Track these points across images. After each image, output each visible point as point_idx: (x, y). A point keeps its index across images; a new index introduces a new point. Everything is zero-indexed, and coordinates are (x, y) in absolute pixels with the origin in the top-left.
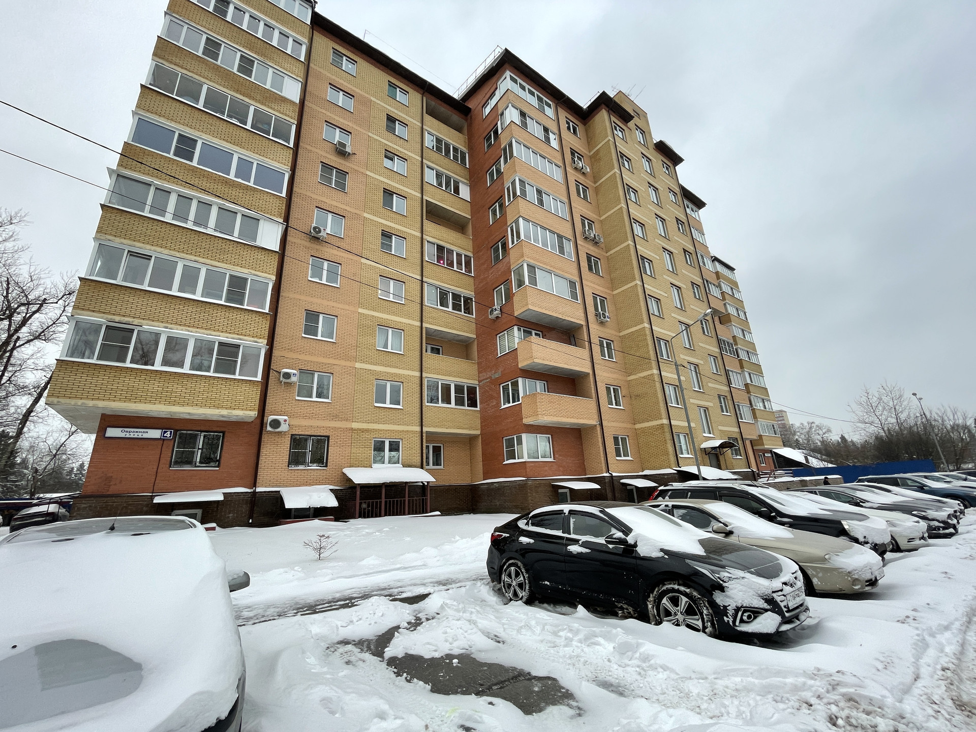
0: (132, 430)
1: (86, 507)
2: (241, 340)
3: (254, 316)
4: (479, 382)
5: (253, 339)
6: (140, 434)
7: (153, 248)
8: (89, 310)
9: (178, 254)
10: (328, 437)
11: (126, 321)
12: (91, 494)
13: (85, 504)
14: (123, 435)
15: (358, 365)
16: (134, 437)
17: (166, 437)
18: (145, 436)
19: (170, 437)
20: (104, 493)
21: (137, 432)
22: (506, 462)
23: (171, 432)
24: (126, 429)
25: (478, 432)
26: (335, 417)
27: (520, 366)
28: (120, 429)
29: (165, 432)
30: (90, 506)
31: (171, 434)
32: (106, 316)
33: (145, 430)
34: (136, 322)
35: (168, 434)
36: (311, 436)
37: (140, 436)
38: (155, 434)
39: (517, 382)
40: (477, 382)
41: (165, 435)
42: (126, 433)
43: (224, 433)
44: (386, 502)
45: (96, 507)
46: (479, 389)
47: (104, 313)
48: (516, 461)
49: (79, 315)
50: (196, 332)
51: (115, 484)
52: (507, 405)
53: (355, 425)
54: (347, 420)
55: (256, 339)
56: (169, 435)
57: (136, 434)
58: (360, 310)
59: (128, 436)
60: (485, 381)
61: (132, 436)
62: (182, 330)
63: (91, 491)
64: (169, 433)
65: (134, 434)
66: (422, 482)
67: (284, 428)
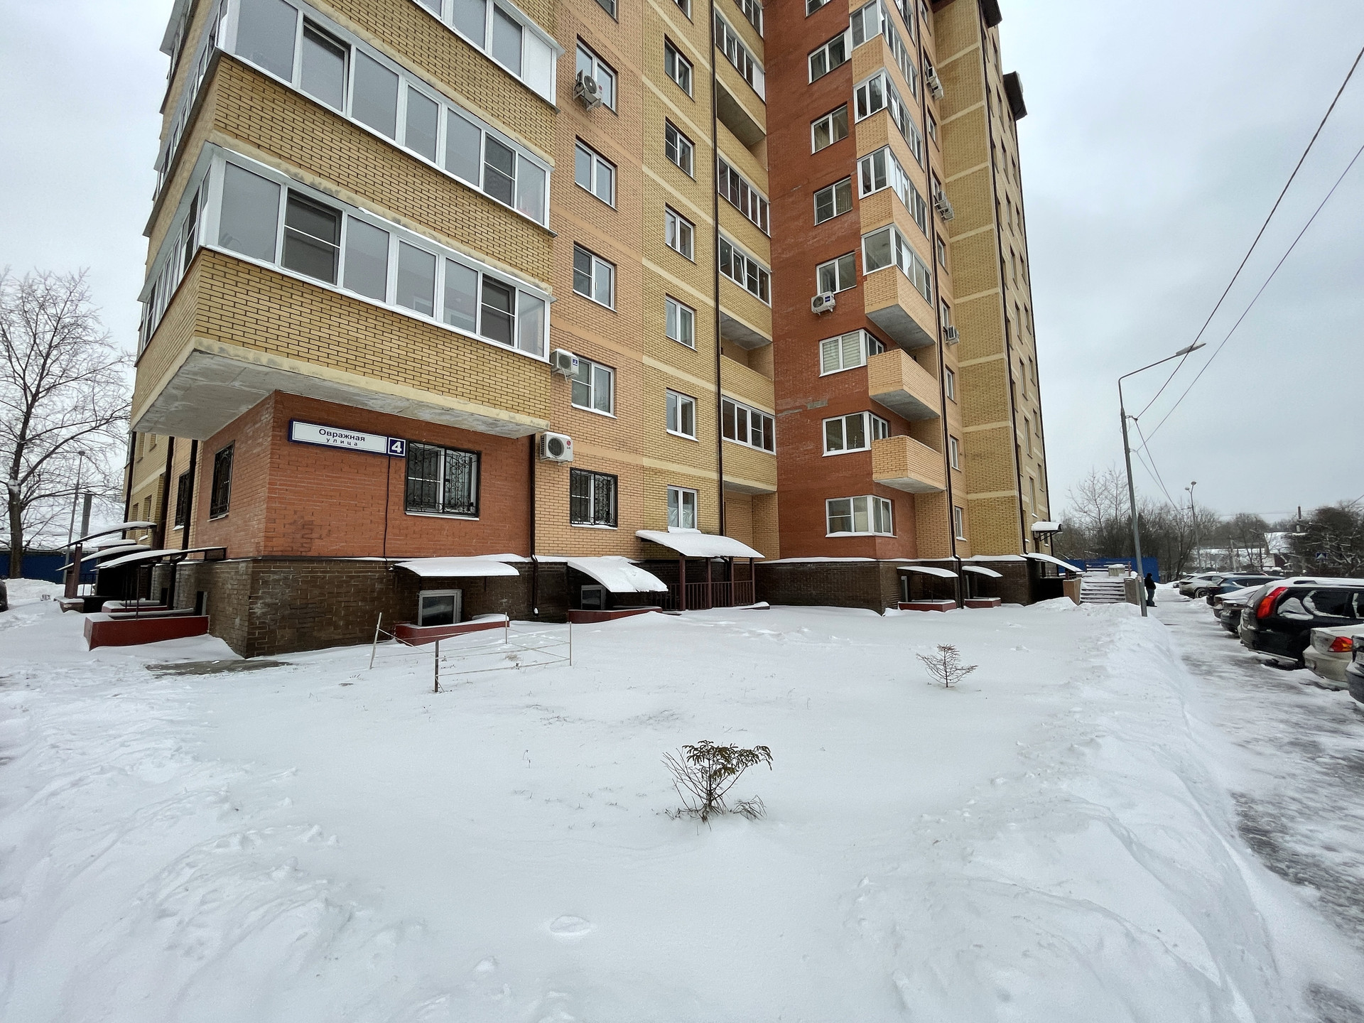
0: (339, 431)
1: (279, 580)
2: (516, 276)
3: (530, 232)
4: (777, 411)
5: (532, 279)
6: (353, 442)
7: (353, 25)
8: (247, 140)
9: (399, 58)
10: (615, 478)
11: (325, 188)
12: (280, 554)
13: (274, 573)
14: (322, 439)
15: (647, 360)
16: (342, 445)
17: (396, 452)
18: (362, 446)
19: (402, 452)
20: (304, 554)
21: (346, 436)
22: (829, 535)
23: (402, 443)
24: (328, 429)
25: (774, 488)
26: (622, 445)
27: (871, 393)
28: (317, 428)
29: (393, 443)
30: (286, 578)
31: (402, 447)
32: (285, 165)
33: (361, 435)
34: (344, 194)
35: (397, 447)
36: (595, 473)
37: (352, 446)
38: (377, 444)
39: (861, 417)
40: (773, 412)
41: (393, 448)
42: (329, 437)
43: (479, 455)
44: (687, 586)
45: (295, 580)
46: (776, 423)
47: (280, 156)
48: (853, 534)
49: (231, 147)
50: (448, 244)
51: (320, 538)
52: (834, 452)
53: (647, 462)
54: (636, 451)
55: (537, 281)
56: (399, 450)
57: (346, 440)
58: (645, 262)
59: (331, 443)
60: (791, 412)
61: (338, 444)
62: (424, 233)
63: (280, 549)
64: (398, 444)
65: (342, 439)
66: (722, 557)
67: (567, 455)
